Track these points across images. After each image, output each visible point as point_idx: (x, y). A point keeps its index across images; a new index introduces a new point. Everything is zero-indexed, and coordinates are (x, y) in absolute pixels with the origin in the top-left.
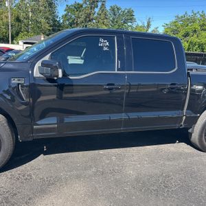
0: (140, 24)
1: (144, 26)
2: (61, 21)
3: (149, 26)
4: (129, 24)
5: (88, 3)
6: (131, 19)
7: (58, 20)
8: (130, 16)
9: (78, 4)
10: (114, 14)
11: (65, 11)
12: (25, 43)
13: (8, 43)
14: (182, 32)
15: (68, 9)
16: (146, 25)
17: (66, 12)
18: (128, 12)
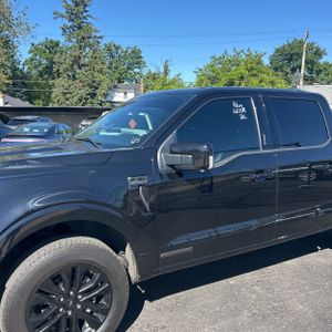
0: (153, 71)
1: (159, 73)
2: (26, 70)
3: (166, 72)
4: (137, 70)
5: (74, 40)
6: (138, 63)
7: (21, 67)
8: (136, 58)
9: (51, 42)
10: (112, 56)
11: (30, 53)
14: (224, 80)
15: (35, 49)
16: (162, 70)
17: (31, 55)
18: (133, 52)
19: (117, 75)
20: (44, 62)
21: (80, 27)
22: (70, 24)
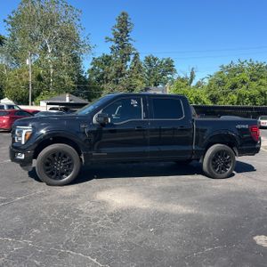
0: (182, 76)
1: (187, 78)
2: (87, 77)
3: (192, 77)
4: (169, 76)
5: (119, 56)
6: (171, 70)
7: (84, 75)
8: (169, 67)
9: (107, 56)
10: (150, 65)
11: (91, 64)
12: (48, 104)
13: (28, 104)
14: (229, 84)
15: (95, 62)
16: (189, 76)
17: (92, 66)
18: (167, 62)
19: (154, 80)
20: (101, 71)
21: (123, 47)
22: (116, 45)
